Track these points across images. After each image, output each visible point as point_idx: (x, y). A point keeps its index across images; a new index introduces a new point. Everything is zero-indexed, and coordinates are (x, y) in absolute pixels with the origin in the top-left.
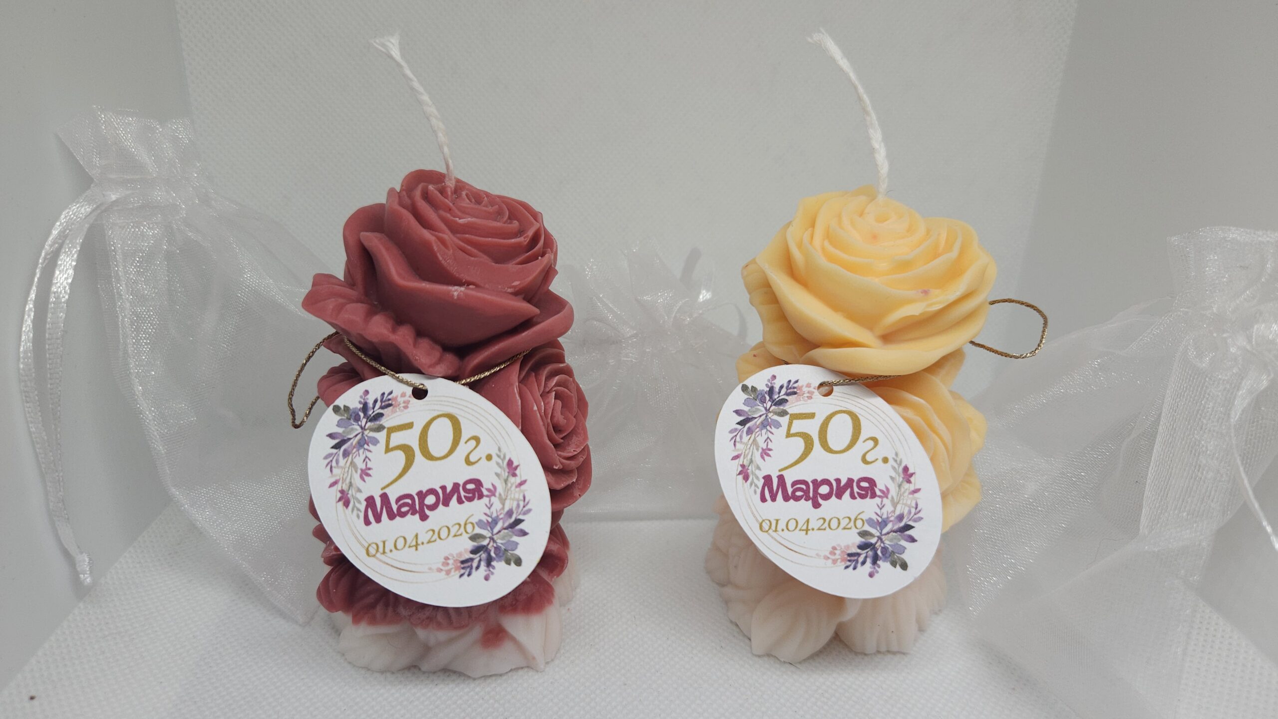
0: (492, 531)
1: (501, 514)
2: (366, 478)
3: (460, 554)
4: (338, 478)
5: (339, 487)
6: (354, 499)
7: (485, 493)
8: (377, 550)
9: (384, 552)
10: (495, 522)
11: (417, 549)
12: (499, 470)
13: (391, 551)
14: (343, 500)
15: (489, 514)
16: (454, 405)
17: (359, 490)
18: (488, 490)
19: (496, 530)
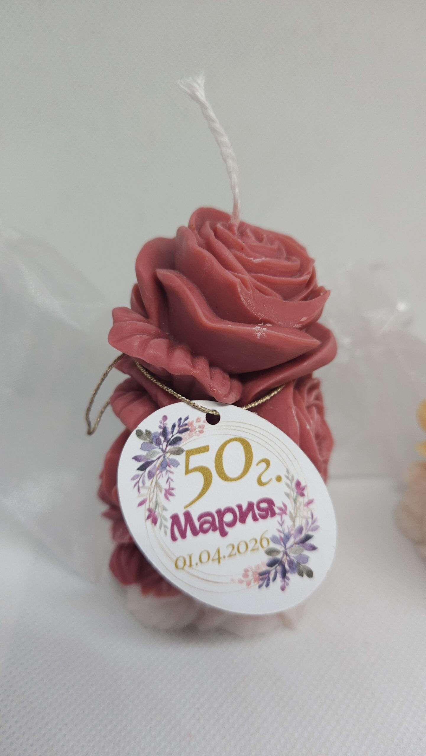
0: (285, 546)
1: (292, 530)
2: (170, 497)
3: (258, 567)
4: (145, 497)
5: (146, 506)
6: (161, 516)
7: (277, 511)
8: (185, 563)
9: (191, 565)
10: (287, 538)
11: (219, 562)
12: (288, 491)
13: (197, 564)
14: (151, 518)
15: (281, 529)
16: (244, 430)
17: (165, 509)
18: (280, 509)
19: (289, 545)
